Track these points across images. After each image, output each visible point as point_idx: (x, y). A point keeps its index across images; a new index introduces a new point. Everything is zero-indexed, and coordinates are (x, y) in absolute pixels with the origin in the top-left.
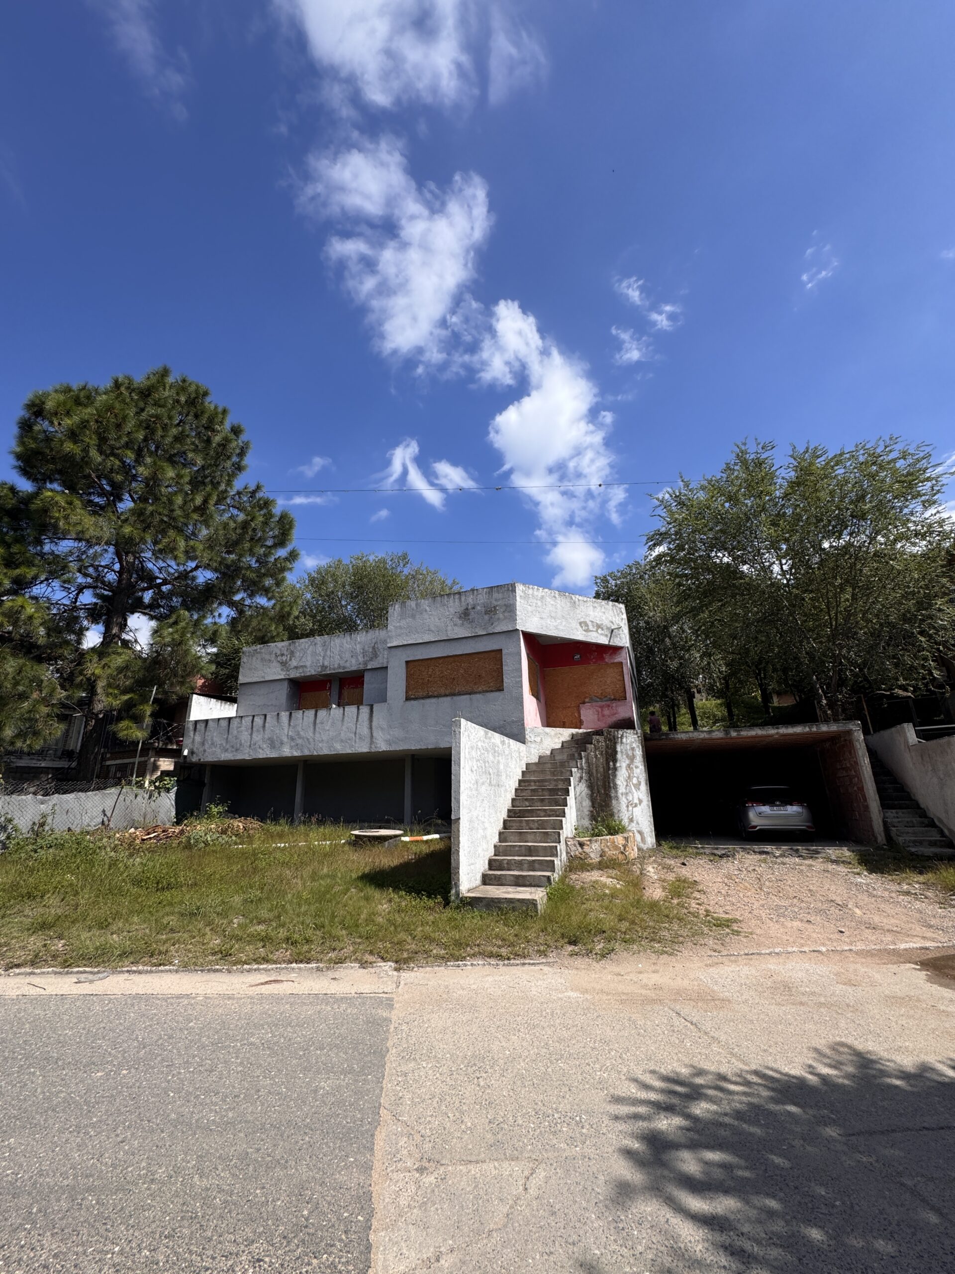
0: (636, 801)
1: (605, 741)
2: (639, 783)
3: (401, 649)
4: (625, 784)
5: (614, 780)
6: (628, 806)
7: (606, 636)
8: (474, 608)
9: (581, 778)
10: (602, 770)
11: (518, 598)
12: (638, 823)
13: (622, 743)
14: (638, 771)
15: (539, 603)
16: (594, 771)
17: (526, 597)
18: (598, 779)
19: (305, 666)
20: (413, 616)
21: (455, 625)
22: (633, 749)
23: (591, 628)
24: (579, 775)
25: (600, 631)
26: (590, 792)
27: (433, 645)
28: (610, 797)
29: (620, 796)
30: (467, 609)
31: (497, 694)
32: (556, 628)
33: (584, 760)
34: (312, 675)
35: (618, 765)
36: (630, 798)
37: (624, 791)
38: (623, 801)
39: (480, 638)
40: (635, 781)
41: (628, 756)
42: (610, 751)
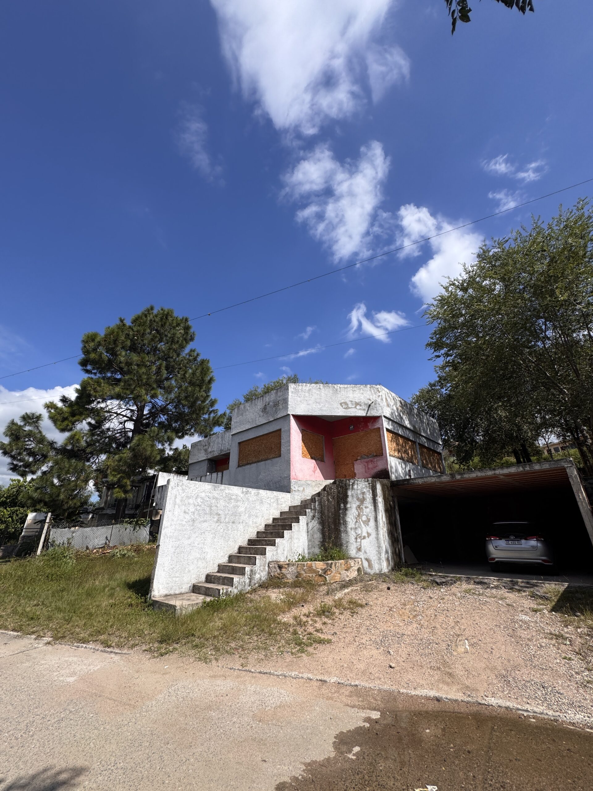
0: (365, 534)
1: (337, 489)
2: (369, 520)
3: (236, 435)
4: (355, 521)
5: (344, 518)
6: (356, 539)
7: (364, 410)
8: (269, 404)
9: (314, 517)
10: (333, 510)
11: (290, 394)
12: (365, 552)
13: (353, 489)
14: (368, 510)
15: (307, 394)
16: (326, 511)
17: (296, 391)
18: (329, 517)
19: (214, 451)
20: (242, 414)
21: (260, 416)
22: (363, 493)
23: (350, 406)
24: (311, 514)
25: (358, 407)
26: (321, 527)
27: (250, 431)
28: (340, 531)
29: (349, 530)
30: (266, 405)
31: (278, 459)
32: (321, 409)
33: (317, 503)
34: (216, 456)
35: (348, 506)
36: (359, 531)
37: (353, 526)
38: (352, 535)
39: (271, 423)
40: (364, 518)
41: (358, 499)
42: (341, 496)
